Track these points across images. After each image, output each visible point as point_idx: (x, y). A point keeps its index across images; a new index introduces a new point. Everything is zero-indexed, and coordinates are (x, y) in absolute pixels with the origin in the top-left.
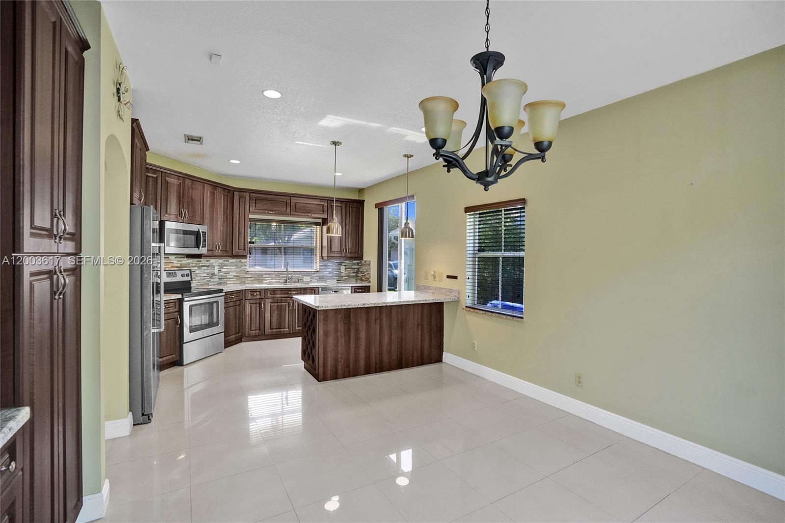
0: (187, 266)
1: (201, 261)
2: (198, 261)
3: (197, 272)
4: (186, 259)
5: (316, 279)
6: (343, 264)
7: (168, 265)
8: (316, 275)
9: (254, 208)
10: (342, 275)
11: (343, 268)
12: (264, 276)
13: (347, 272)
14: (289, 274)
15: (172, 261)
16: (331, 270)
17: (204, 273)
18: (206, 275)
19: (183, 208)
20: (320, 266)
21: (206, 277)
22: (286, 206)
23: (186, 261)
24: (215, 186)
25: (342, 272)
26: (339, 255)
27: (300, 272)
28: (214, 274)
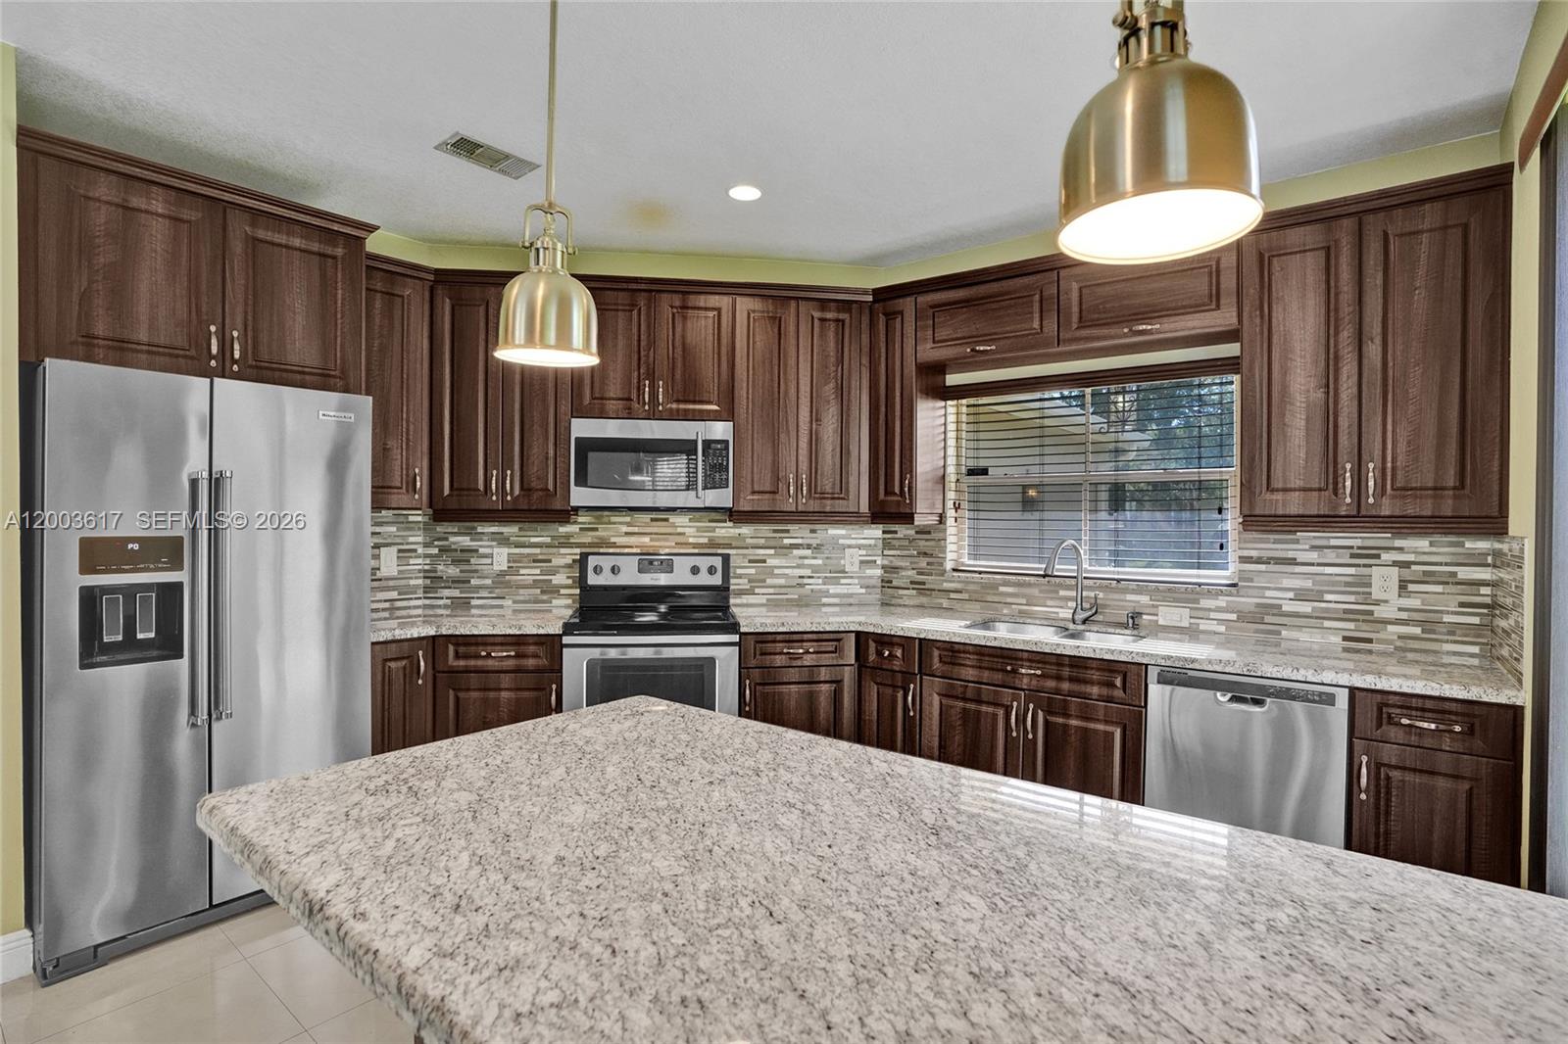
0: (734, 544)
1: (788, 531)
2: (775, 531)
3: (771, 562)
4: (731, 524)
5: (1220, 621)
6: (1386, 557)
7: (666, 540)
8: (1222, 602)
9: (930, 345)
10: (1380, 612)
11: (1383, 580)
12: (1002, 589)
13: (1414, 602)
14: (1090, 588)
15: (679, 530)
16: (1309, 584)
17: (798, 567)
18: (808, 572)
19: (651, 376)
20: (1244, 560)
21: (806, 581)
22: (1041, 312)
23: (726, 530)
24: (779, 297)
25: (1376, 594)
26: (1315, 506)
27: (1141, 586)
28: (844, 572)
